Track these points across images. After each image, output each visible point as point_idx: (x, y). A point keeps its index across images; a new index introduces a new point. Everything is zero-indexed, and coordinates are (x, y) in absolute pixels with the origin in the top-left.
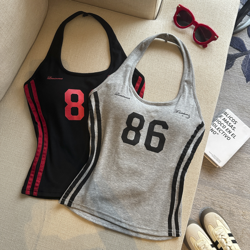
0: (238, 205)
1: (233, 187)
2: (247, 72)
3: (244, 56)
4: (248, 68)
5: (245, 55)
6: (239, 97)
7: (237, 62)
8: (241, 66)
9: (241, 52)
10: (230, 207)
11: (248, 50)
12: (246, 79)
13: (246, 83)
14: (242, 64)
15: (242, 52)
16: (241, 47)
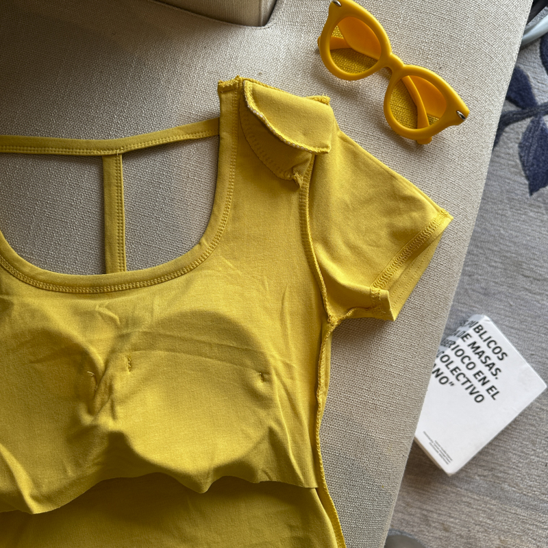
0: (488, 521)
1: (479, 476)
2: (533, 165)
3: (528, 121)
4: (535, 154)
5: (530, 116)
6: (507, 234)
7: (507, 137)
8: (520, 147)
9: (520, 109)
10: (468, 527)
11: (539, 104)
12: (530, 185)
13: (528, 195)
14: (520, 143)
15: (523, 108)
16: (520, 95)
